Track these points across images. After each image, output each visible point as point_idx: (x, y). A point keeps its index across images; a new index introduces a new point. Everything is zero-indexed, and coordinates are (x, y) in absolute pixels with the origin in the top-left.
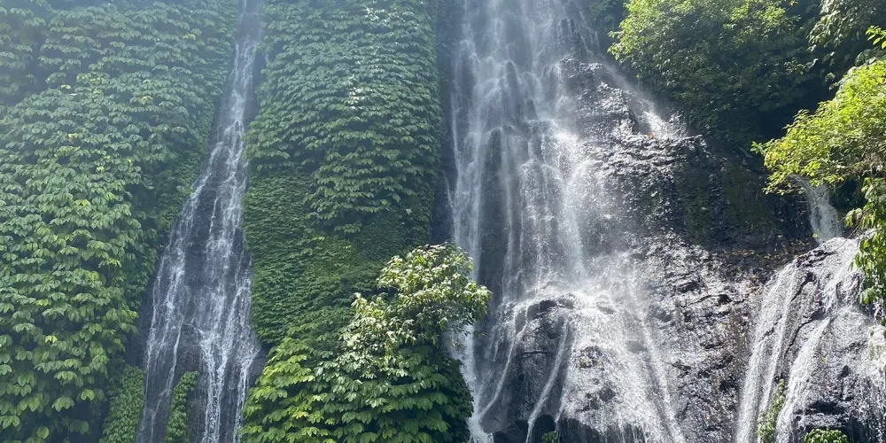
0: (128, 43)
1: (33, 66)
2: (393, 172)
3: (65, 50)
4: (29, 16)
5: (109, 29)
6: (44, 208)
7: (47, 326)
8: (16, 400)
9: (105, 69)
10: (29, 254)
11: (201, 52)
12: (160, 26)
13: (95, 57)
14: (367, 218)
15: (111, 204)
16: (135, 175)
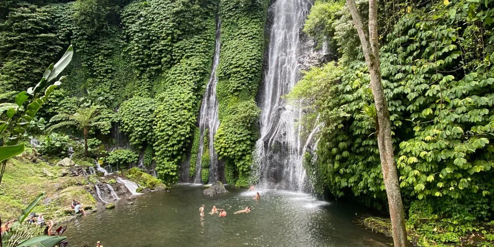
0: (189, 49)
1: (172, 59)
2: (246, 78)
3: (177, 55)
4: (168, 48)
5: (185, 47)
6: (175, 98)
7: (179, 123)
8: (175, 138)
9: (186, 57)
10: (173, 108)
11: (207, 47)
12: (196, 42)
13: (183, 55)
14: (240, 90)
15: (189, 93)
16: (193, 85)
